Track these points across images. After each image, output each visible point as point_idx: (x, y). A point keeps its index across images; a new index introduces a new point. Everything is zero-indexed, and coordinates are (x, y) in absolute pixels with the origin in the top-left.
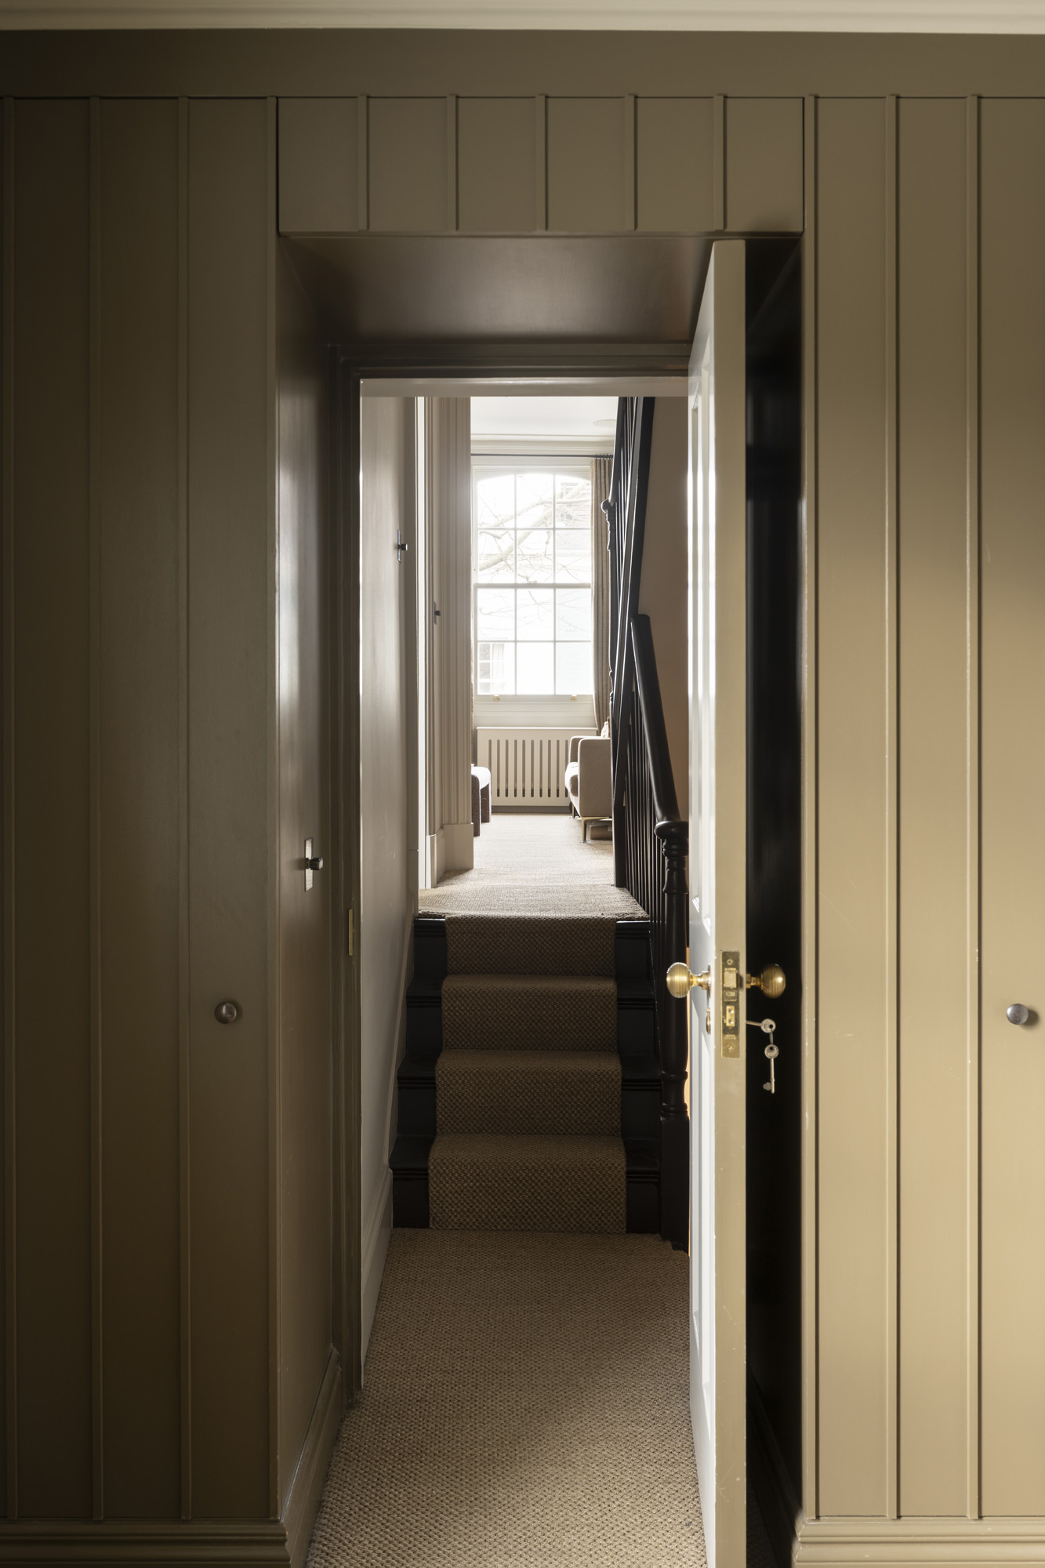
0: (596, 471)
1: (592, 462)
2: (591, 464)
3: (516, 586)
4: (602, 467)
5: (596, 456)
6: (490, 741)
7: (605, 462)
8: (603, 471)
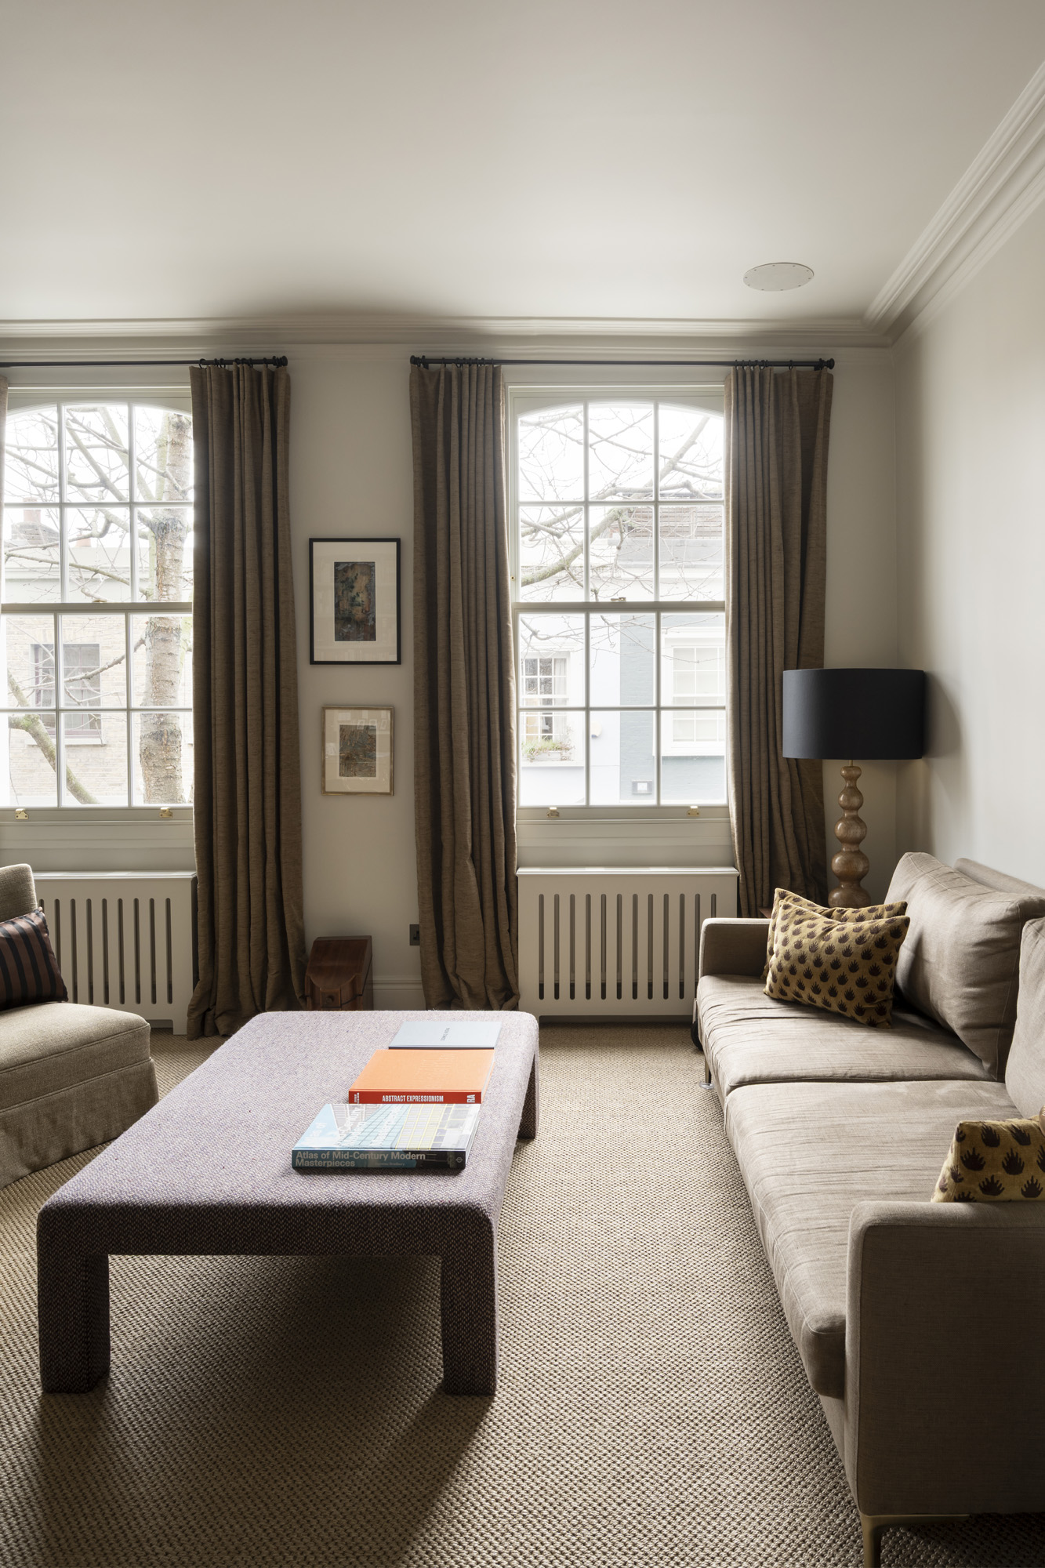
0: (737, 390)
1: (727, 376)
2: (726, 381)
3: (587, 608)
4: (749, 383)
5: (735, 364)
6: (541, 897)
7: (753, 374)
8: (749, 390)
